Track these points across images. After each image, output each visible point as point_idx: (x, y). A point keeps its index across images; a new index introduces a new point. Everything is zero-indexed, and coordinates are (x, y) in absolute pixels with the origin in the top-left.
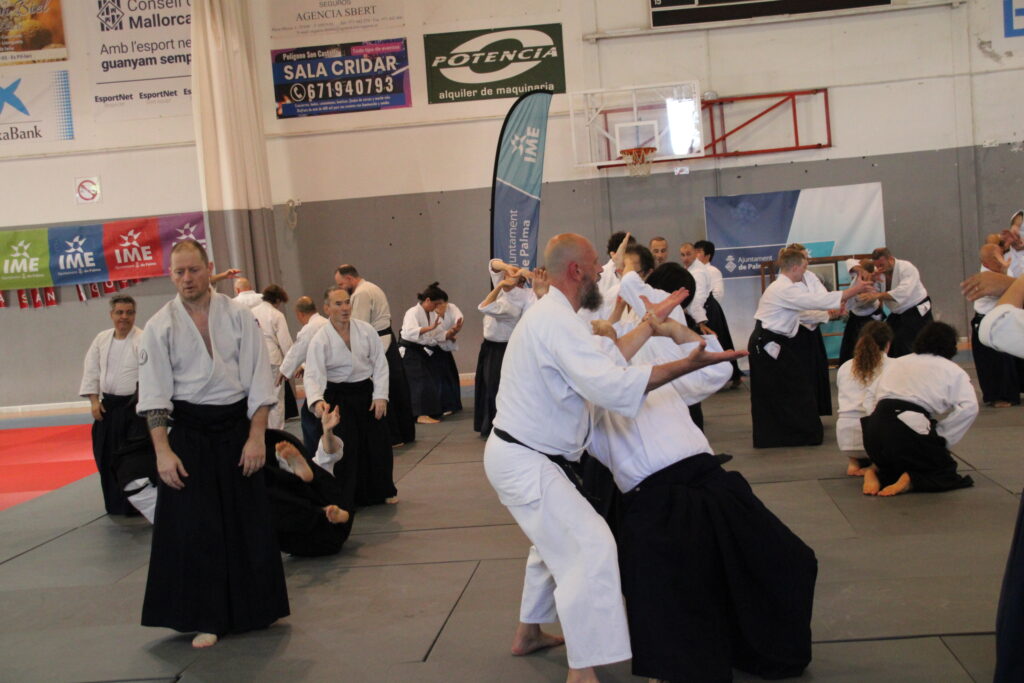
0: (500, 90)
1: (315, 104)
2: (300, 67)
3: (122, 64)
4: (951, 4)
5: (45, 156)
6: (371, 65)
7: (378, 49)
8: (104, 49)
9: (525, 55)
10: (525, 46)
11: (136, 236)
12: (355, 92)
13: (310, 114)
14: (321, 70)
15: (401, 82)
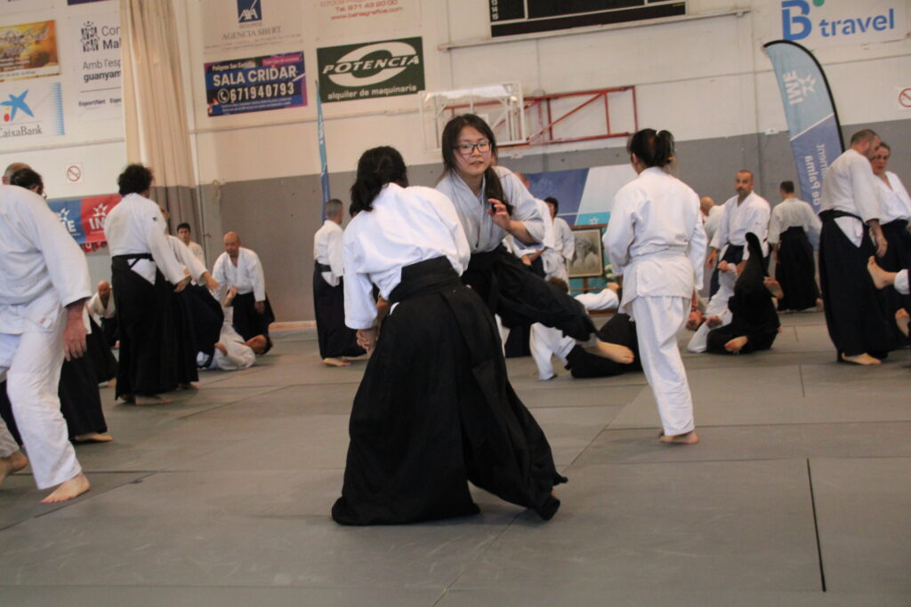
0: (374, 92)
1: (235, 105)
2: (225, 76)
3: (98, 77)
4: (735, 14)
5: (44, 148)
6: (277, 74)
7: (282, 61)
8: (86, 66)
9: (394, 62)
10: (394, 55)
11: (104, 209)
12: (265, 95)
13: (232, 113)
14: (241, 78)
15: (300, 87)
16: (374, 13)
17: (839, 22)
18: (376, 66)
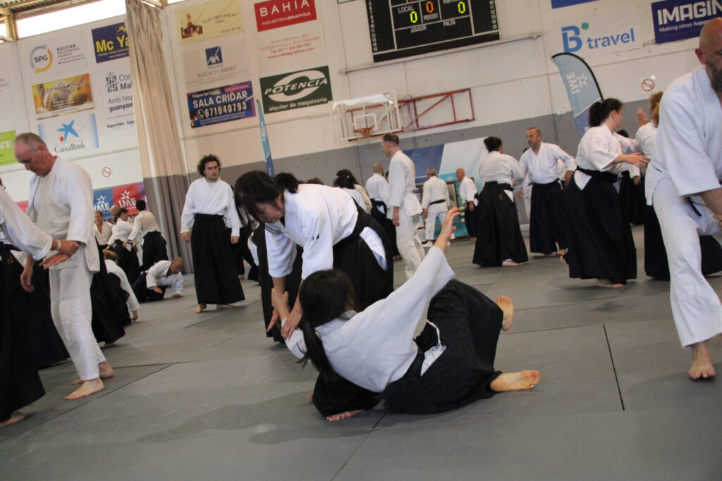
0: (299, 104)
1: (209, 119)
2: (201, 101)
3: (118, 108)
4: (532, 38)
5: (87, 157)
6: (234, 95)
7: (238, 88)
8: (110, 101)
9: (311, 84)
10: (310, 79)
11: (128, 193)
12: (228, 111)
13: (207, 124)
14: (211, 102)
15: (250, 104)
16: (296, 52)
17: (599, 39)
18: (299, 87)
